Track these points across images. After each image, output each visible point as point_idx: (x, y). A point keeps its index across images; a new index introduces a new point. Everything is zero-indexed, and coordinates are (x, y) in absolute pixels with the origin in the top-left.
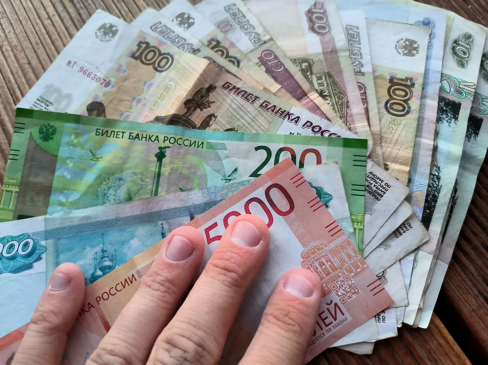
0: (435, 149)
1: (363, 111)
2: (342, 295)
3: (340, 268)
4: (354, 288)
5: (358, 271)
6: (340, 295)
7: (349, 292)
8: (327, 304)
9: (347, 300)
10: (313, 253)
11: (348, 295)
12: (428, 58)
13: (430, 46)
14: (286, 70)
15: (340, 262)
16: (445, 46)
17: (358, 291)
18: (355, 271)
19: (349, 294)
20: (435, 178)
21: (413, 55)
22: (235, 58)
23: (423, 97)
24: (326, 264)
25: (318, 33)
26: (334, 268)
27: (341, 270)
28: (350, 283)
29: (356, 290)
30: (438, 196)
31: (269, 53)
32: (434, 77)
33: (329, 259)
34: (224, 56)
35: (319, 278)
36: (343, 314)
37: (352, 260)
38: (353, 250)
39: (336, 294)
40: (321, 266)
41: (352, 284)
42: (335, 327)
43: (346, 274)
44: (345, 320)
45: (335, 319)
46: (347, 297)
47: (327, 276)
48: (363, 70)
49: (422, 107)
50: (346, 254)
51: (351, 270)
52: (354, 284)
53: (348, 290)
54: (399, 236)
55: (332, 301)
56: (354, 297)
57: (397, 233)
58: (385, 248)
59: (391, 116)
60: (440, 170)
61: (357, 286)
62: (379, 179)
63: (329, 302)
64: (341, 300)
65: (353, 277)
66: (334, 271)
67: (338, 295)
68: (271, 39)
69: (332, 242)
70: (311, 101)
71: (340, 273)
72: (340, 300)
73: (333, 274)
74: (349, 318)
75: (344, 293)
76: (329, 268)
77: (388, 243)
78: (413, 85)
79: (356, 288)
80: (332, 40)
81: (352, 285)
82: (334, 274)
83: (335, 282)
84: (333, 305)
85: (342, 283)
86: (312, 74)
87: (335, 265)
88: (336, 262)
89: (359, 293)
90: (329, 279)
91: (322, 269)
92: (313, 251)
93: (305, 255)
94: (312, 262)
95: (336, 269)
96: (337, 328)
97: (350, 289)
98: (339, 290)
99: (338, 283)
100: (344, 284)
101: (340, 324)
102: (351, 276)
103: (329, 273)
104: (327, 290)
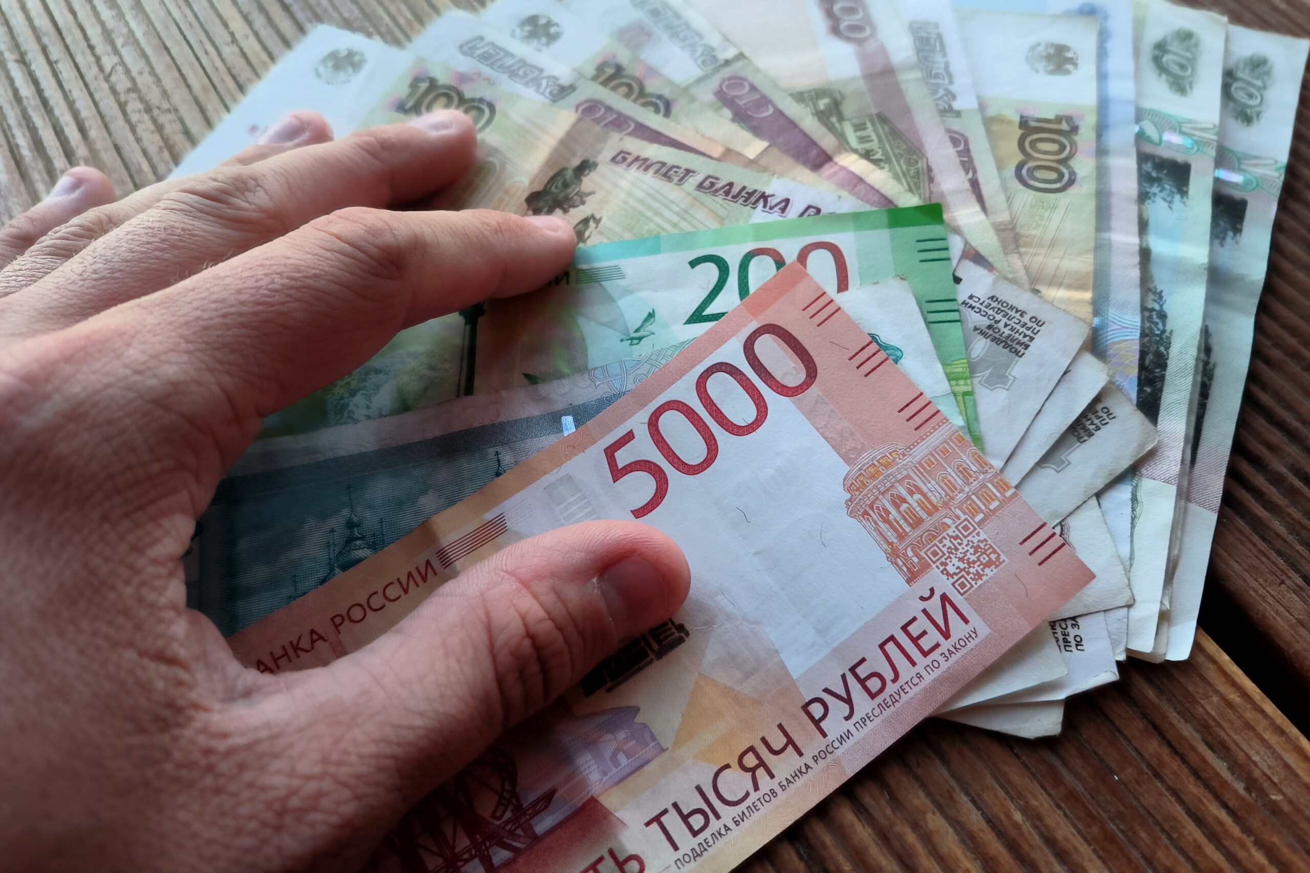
0: (1145, 254)
1: (967, 185)
2: (959, 573)
3: (946, 505)
4: (988, 552)
5: (992, 507)
6: (951, 573)
7: (974, 562)
8: (923, 599)
9: (973, 583)
10: (873, 477)
11: (972, 570)
12: (1102, 76)
13: (1102, 54)
14: (779, 113)
15: (943, 490)
16: (1137, 53)
17: (998, 558)
18: (983, 507)
19: (976, 568)
20: (1155, 317)
21: (1068, 72)
22: (660, 97)
23: (1101, 152)
24: (908, 498)
25: (848, 39)
26: (930, 507)
27: (948, 511)
28: (975, 540)
29: (993, 557)
30: (1168, 353)
31: (737, 81)
32: (1121, 114)
33: (916, 487)
34: (634, 96)
35: (895, 535)
36: (966, 621)
37: (975, 483)
38: (973, 456)
39: (942, 572)
40: (897, 506)
41: (979, 541)
42: (947, 655)
43: (963, 517)
44: (973, 635)
45: (946, 635)
46: (972, 576)
47: (914, 528)
48: (956, 105)
49: (1102, 173)
50: (956, 470)
51: (973, 508)
52: (985, 540)
53: (973, 558)
54: (1086, 438)
55: (932, 591)
56: (990, 574)
57: (1081, 431)
58: (1056, 468)
59: (1032, 193)
60: (1164, 299)
61: (994, 546)
62: (1015, 310)
63: (927, 594)
64: (956, 585)
65: (980, 523)
66: (930, 514)
67: (948, 574)
68: (741, 56)
69: (918, 443)
70: (843, 168)
71: (946, 517)
72: (953, 584)
73: (929, 522)
74: (984, 630)
75: (962, 566)
76: (918, 509)
77: (1063, 457)
78: (1075, 129)
79: (991, 550)
80: (882, 50)
81: (982, 545)
82: (931, 522)
83: (936, 542)
84: (937, 598)
85: (955, 542)
86: (841, 119)
87: (933, 498)
88: (934, 490)
89: (1001, 563)
90: (921, 537)
91: (899, 512)
92: (872, 470)
93: (853, 483)
94: (872, 498)
95: (936, 509)
96: (954, 658)
97: (977, 555)
98: (948, 561)
99: (945, 542)
100: (960, 544)
101: (960, 647)
102: (974, 521)
103: (919, 520)
104: (918, 563)
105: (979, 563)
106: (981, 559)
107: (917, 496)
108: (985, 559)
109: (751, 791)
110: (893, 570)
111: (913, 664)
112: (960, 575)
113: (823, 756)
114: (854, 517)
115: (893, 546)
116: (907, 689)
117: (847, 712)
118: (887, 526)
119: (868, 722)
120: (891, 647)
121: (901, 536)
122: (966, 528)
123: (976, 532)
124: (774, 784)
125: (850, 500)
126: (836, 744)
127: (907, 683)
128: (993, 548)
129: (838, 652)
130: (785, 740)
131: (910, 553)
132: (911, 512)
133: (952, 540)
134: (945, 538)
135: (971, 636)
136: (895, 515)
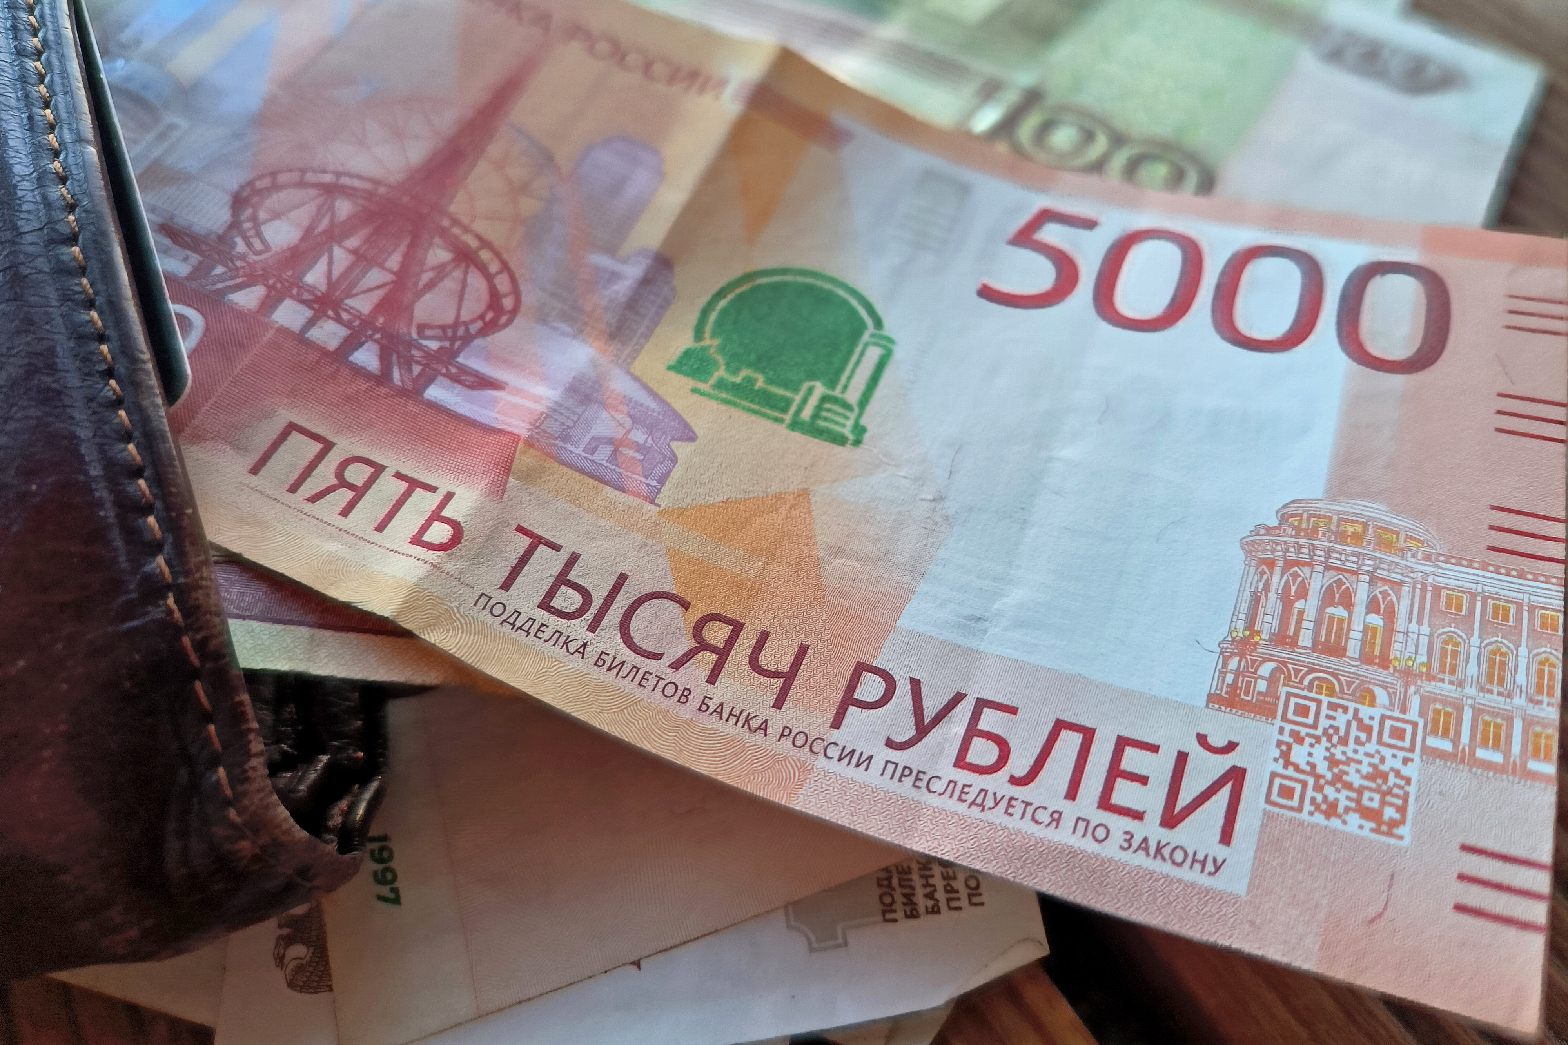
4: (1389, 799)
5: (1481, 753)
7: (1349, 786)
8: (1202, 740)
9: (1308, 807)
10: (1340, 537)
11: (1329, 791)
15: (1429, 654)
17: (1394, 824)
18: (1465, 739)
19: (1342, 796)
24: (1360, 608)
26: (1378, 651)
27: (1399, 684)
29: (1389, 813)
33: (1390, 606)
35: (1274, 629)
37: (1495, 697)
40: (1326, 600)
41: (1397, 771)
42: (1135, 843)
45: (1171, 820)
46: (1319, 796)
47: (1314, 649)
50: (1487, 651)
51: (1447, 723)
52: (1408, 781)
53: (1356, 780)
55: (1231, 747)
56: (1353, 827)
61: (1412, 801)
63: (1216, 741)
65: (1431, 753)
66: (1366, 658)
67: (1286, 755)
69: (1470, 566)
71: (1385, 688)
72: (1274, 775)
73: (1350, 666)
74: (1233, 882)
76: (1354, 633)
79: (1399, 802)
81: (1393, 779)
82: (1354, 669)
83: (1325, 699)
84: (1223, 763)
85: (1354, 732)
87: (1396, 645)
88: (1413, 639)
89: (1389, 834)
90: (1311, 670)
92: (1352, 529)
93: (1301, 515)
94: (1304, 557)
96: (1140, 859)
97: (1366, 783)
98: (1308, 741)
100: (1358, 741)
102: (1424, 740)
103: (1339, 651)
104: (1259, 693)
105: (1354, 795)
106: (1367, 795)
107: (1376, 620)
108: (1372, 801)
109: (666, 661)
110: (1213, 660)
111: (1072, 794)
112: (1302, 776)
113: (799, 743)
114: (1248, 553)
115: (1251, 636)
116: (1017, 811)
117: (900, 739)
118: (1280, 607)
119: (908, 781)
120: (1070, 742)
121: (1281, 640)
122: (1397, 733)
123: (1409, 755)
124: (700, 689)
125: (1269, 530)
126: (834, 752)
127: (1027, 804)
128: (1406, 802)
130: (784, 666)
131: (1266, 669)
132: (1340, 628)
133: (1354, 724)
134: (1345, 710)
135: (1204, 863)
136: (1310, 606)
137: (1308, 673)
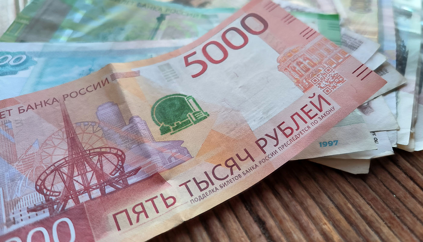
3: (320, 63)
4: (338, 78)
5: (340, 61)
7: (332, 82)
8: (310, 97)
9: (332, 90)
10: (289, 56)
11: (331, 85)
15: (319, 58)
17: (343, 80)
18: (336, 62)
19: (333, 84)
24: (304, 62)
26: (313, 64)
27: (320, 65)
28: (333, 74)
29: (341, 79)
33: (307, 58)
35: (298, 75)
36: (329, 104)
37: (332, 54)
40: (299, 65)
41: (335, 74)
42: (321, 118)
43: (327, 66)
44: (333, 109)
45: (321, 110)
46: (331, 87)
47: (306, 72)
50: (324, 51)
51: (331, 63)
52: (337, 73)
55: (314, 94)
56: (340, 86)
64: (325, 91)
65: (335, 67)
66: (313, 67)
67: (321, 87)
69: (308, 43)
71: (320, 67)
72: (323, 91)
73: (312, 69)
74: (338, 107)
75: (327, 84)
76: (307, 66)
81: (336, 76)
83: (315, 76)
84: (316, 97)
87: (314, 61)
88: (315, 58)
91: (300, 67)
92: (289, 54)
93: (281, 60)
94: (289, 64)
95: (315, 64)
96: (325, 119)
97: (333, 80)
98: (321, 83)
99: (319, 76)
100: (326, 76)
101: (327, 114)
102: (332, 68)
103: (309, 69)
104: (308, 85)
105: (334, 82)
106: (336, 80)
107: (307, 61)
108: (337, 80)
109: (230, 175)
110: (297, 88)
111: (306, 122)
112: (326, 87)
113: (264, 161)
114: (281, 71)
115: (297, 80)
116: (303, 132)
117: (275, 144)
118: (295, 73)
119: (285, 147)
120: (296, 117)
121: (301, 76)
122: (328, 70)
123: (333, 71)
124: (240, 172)
125: (280, 65)
126: (270, 156)
127: (303, 130)
128: (341, 76)
129: (272, 120)
130: (247, 155)
131: (304, 81)
132: (305, 67)
133: (323, 75)
134: (319, 74)
135: (331, 110)
136: (298, 68)
137: (309, 76)
